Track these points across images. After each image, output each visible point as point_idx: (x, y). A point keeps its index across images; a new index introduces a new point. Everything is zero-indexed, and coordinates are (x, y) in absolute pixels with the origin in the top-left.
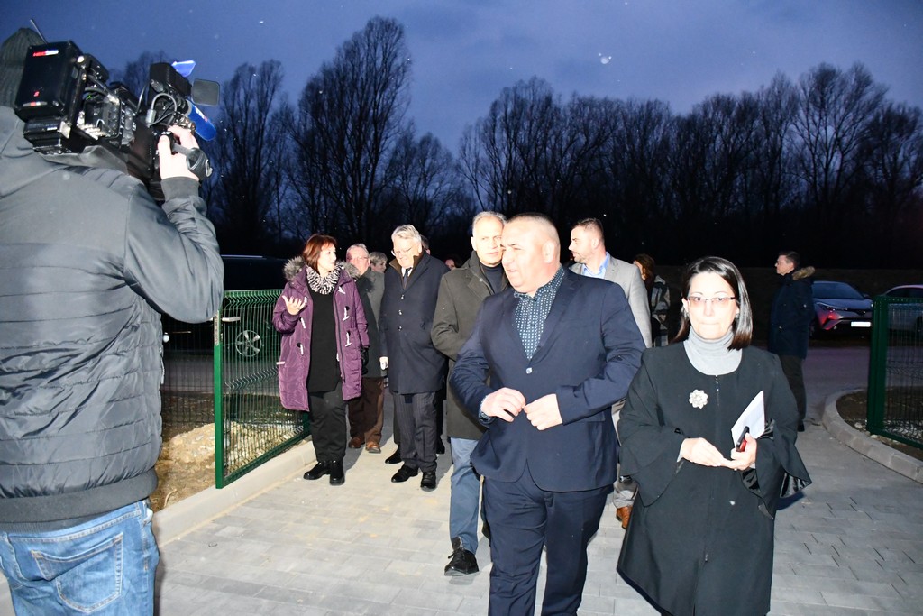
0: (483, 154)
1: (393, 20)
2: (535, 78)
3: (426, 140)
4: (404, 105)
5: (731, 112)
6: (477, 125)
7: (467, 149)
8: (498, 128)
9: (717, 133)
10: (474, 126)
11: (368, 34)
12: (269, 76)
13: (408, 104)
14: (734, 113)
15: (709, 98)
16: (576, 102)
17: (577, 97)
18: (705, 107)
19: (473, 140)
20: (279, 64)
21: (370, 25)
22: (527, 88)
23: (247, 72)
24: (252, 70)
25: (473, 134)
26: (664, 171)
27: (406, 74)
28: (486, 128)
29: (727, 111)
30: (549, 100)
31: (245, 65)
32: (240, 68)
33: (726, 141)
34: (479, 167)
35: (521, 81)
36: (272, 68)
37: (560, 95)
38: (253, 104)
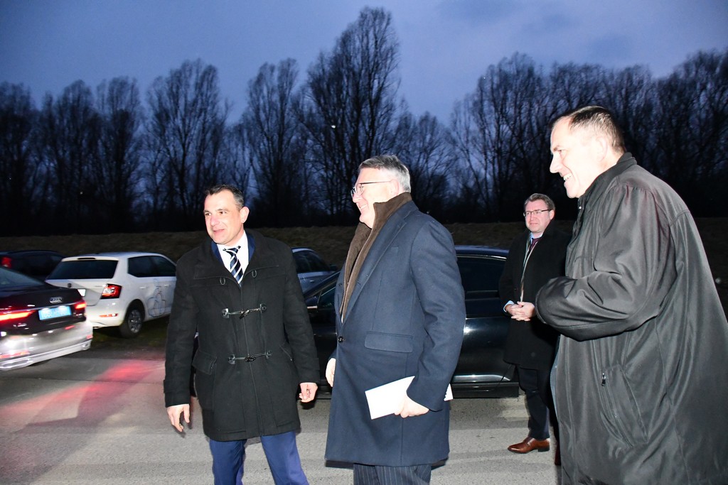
0: (474, 127)
1: (382, 9)
2: (517, 53)
3: (425, 119)
4: (395, 84)
5: (715, 69)
6: (466, 100)
7: (458, 123)
8: (486, 103)
9: (701, 90)
10: (463, 102)
11: (361, 24)
12: (287, 73)
13: (399, 84)
14: (718, 70)
15: (691, 57)
16: (557, 71)
17: (557, 67)
18: (687, 67)
19: (462, 115)
20: (294, 61)
21: (363, 16)
22: (510, 63)
23: (269, 71)
24: (272, 69)
25: (462, 109)
26: (648, 130)
27: (394, 56)
28: (475, 104)
29: (711, 68)
30: (531, 72)
31: (265, 65)
32: (261, 68)
33: (711, 99)
34: (470, 138)
35: (505, 59)
36: (289, 65)
37: (542, 66)
38: (276, 97)
